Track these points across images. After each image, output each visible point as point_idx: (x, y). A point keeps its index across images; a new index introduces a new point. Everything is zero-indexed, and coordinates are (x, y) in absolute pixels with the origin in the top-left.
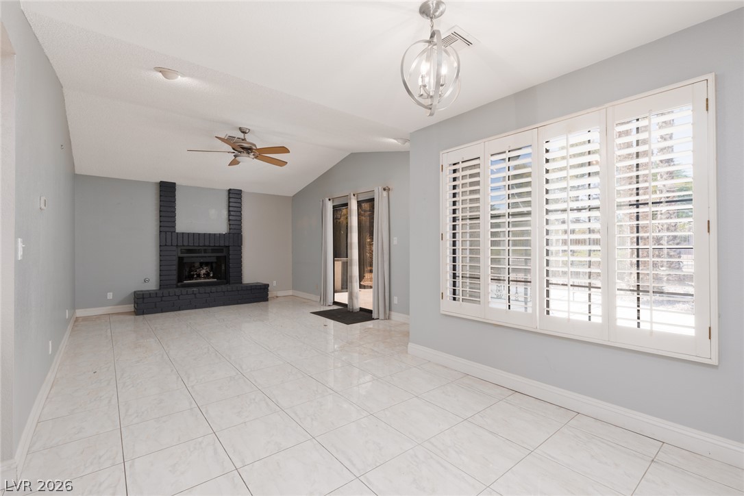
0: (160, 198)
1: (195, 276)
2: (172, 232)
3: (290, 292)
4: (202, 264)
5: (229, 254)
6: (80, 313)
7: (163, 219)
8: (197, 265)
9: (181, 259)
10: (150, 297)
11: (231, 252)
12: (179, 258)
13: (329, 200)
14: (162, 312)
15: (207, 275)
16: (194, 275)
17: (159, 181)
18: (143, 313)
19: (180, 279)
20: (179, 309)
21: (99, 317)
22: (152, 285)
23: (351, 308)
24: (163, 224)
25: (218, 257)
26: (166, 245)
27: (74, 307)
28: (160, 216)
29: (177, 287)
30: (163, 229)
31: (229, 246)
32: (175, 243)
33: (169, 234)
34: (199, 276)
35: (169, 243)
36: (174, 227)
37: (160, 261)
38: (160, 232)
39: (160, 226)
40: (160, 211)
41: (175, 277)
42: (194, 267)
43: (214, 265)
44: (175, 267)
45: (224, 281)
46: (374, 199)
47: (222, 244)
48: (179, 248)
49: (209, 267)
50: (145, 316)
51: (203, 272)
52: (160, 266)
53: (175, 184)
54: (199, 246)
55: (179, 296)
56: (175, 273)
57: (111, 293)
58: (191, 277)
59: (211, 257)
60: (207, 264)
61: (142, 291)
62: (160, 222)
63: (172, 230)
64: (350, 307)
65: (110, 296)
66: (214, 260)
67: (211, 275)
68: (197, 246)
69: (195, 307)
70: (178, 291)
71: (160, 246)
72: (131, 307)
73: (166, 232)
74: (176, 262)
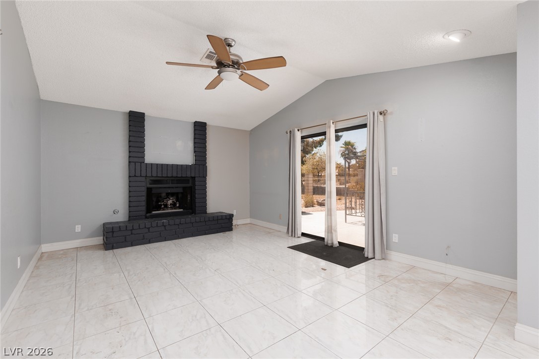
0: (129, 128)
1: (163, 206)
2: (141, 163)
3: (248, 221)
4: (168, 195)
5: (194, 184)
6: (46, 248)
7: (132, 149)
8: (164, 195)
9: (149, 190)
10: (120, 230)
11: (197, 183)
12: (148, 188)
13: (298, 130)
14: (132, 245)
15: (174, 205)
16: (161, 205)
17: (128, 110)
18: (113, 248)
19: (149, 210)
20: (150, 242)
21: (65, 252)
22: (121, 216)
23: (330, 242)
24: (132, 154)
25: (184, 188)
26: (135, 176)
27: (38, 241)
28: (130, 147)
29: (146, 218)
30: (132, 160)
31: (195, 177)
32: (144, 174)
33: (138, 165)
34: (166, 206)
35: (138, 174)
36: (143, 157)
37: (130, 191)
38: (129, 162)
39: (129, 157)
40: (129, 141)
41: (144, 208)
42: (161, 197)
43: (180, 196)
44: (144, 198)
45: (190, 211)
46: (366, 124)
47: (189, 175)
48: (148, 179)
49: (175, 197)
50: (115, 250)
51: (170, 202)
52: (130, 197)
53: (144, 114)
54: (167, 177)
55: (149, 228)
56: (144, 203)
57: (80, 226)
58: (159, 208)
59: (178, 188)
60: (172, 194)
61: (111, 223)
62: (130, 152)
63: (140, 160)
64: (328, 241)
65: (78, 228)
66: (180, 190)
67: (178, 205)
68: (165, 177)
69: (166, 239)
70: (148, 223)
71: (130, 177)
72: (99, 240)
73: (135, 162)
74: (144, 193)
